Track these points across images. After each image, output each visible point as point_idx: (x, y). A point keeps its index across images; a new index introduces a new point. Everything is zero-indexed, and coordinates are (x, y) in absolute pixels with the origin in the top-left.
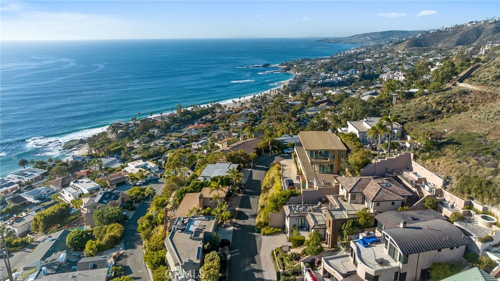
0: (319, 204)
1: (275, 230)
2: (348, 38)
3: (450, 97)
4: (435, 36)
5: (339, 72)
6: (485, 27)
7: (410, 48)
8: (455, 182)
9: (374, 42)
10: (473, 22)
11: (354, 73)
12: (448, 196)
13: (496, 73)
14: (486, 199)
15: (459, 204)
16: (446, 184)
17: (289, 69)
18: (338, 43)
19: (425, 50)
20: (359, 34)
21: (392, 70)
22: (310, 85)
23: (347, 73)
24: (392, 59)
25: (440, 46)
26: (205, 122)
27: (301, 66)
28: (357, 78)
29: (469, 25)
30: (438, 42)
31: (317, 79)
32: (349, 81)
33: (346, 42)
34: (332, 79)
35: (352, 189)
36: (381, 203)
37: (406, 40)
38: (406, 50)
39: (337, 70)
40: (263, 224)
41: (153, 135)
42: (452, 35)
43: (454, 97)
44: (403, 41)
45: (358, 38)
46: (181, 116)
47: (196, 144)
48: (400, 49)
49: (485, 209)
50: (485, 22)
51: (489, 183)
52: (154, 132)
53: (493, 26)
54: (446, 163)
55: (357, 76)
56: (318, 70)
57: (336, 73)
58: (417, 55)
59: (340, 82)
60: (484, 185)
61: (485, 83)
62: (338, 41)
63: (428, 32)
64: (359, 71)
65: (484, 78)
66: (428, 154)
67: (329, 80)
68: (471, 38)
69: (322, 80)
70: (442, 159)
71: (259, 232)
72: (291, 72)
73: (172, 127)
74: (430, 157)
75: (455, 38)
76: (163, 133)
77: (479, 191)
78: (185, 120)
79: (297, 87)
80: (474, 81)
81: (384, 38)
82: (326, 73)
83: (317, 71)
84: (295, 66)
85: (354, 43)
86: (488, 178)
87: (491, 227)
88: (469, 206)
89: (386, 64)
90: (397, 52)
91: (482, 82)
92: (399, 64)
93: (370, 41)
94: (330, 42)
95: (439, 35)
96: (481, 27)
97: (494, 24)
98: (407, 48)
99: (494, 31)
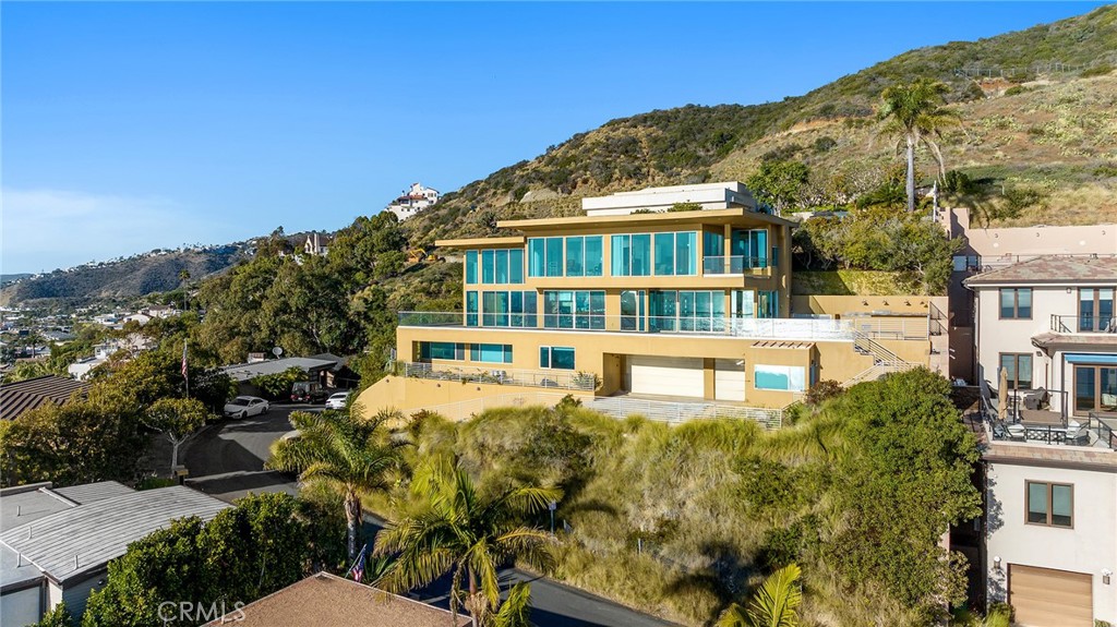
6: (189, 259)
7: (30, 302)
10: (160, 251)
19: (73, 304)
25: (104, 295)
29: (154, 255)
30: (97, 287)
38: (21, 305)
42: (124, 273)
50: (187, 250)
53: (203, 258)
58: (61, 313)
68: (169, 279)
75: (137, 279)
92: (25, 331)
95: (93, 275)
96: (182, 261)
97: (203, 255)
98: (20, 301)
99: (208, 268)
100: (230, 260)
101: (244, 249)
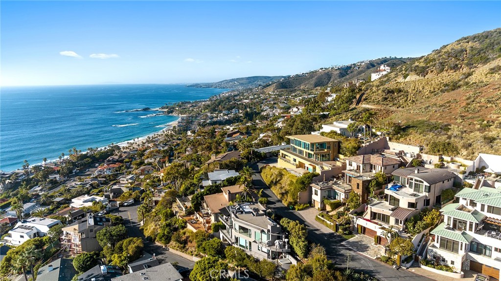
0: (335, 179)
1: (305, 205)
2: (217, 83)
3: (358, 114)
4: (297, 79)
5: (224, 112)
6: (333, 72)
7: (279, 90)
8: (426, 148)
9: (242, 86)
10: (323, 68)
11: (237, 112)
12: (425, 157)
13: (383, 95)
14: (450, 154)
15: (435, 159)
16: (421, 150)
17: (172, 112)
18: (209, 87)
19: (291, 91)
20: (227, 79)
21: (270, 108)
22: (199, 125)
23: (231, 113)
24: (266, 99)
25: (302, 87)
26: (114, 162)
27: (183, 109)
28: (241, 117)
29: (320, 71)
30: (300, 84)
31: (205, 119)
32: (235, 119)
33: (216, 87)
34: (219, 118)
35: (363, 162)
36: (387, 167)
37: (272, 84)
38: (276, 91)
39: (221, 110)
40: (293, 203)
41: (56, 180)
42: (309, 79)
43: (361, 114)
44: (270, 85)
45: (226, 83)
46: (78, 161)
47: (125, 179)
48: (270, 91)
49: (452, 159)
50: (332, 68)
51: (449, 144)
52: (55, 178)
53: (338, 72)
54: (415, 138)
55: (241, 115)
56: (203, 111)
57: (221, 112)
58: (287, 95)
59: (227, 120)
60: (446, 145)
61: (378, 103)
62: (208, 86)
63: (289, 77)
64: (241, 110)
65: (376, 99)
66: (399, 135)
67: (216, 119)
68: (324, 81)
69: (211, 119)
70: (411, 137)
71: (294, 209)
72: (174, 114)
73: (74, 171)
74: (401, 137)
75: (313, 81)
76: (66, 177)
77: (445, 149)
78: (85, 164)
79: (187, 127)
80: (370, 102)
81: (250, 82)
82: (212, 113)
83: (201, 112)
84: (177, 109)
85: (224, 88)
86: (447, 141)
87: (459, 168)
88: (442, 160)
89: (262, 103)
90: (269, 94)
91: (376, 103)
92: (275, 103)
93: (238, 85)
94: (201, 87)
95: (299, 79)
96: (330, 73)
97: (338, 71)
98: (276, 90)
99: (339, 76)
100: (348, 72)
101: (354, 67)
